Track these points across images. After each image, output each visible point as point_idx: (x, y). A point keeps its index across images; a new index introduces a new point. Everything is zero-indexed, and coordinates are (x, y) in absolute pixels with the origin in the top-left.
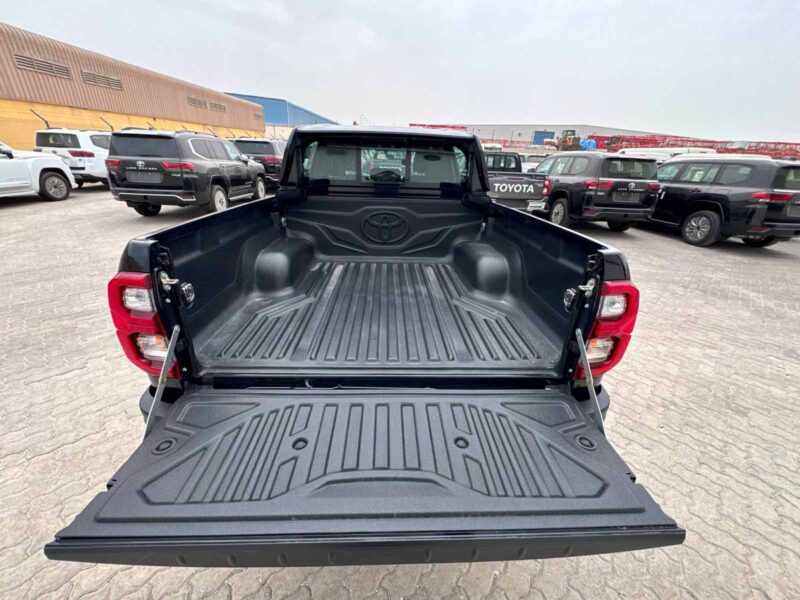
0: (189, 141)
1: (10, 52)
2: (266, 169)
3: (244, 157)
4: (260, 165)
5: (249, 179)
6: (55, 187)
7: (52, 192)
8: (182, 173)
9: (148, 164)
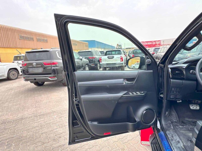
0: (57, 52)
1: (18, 35)
2: (89, 62)
3: (81, 57)
4: (87, 60)
5: (82, 66)
6: (13, 75)
7: (11, 77)
8: (51, 67)
9: (37, 64)
